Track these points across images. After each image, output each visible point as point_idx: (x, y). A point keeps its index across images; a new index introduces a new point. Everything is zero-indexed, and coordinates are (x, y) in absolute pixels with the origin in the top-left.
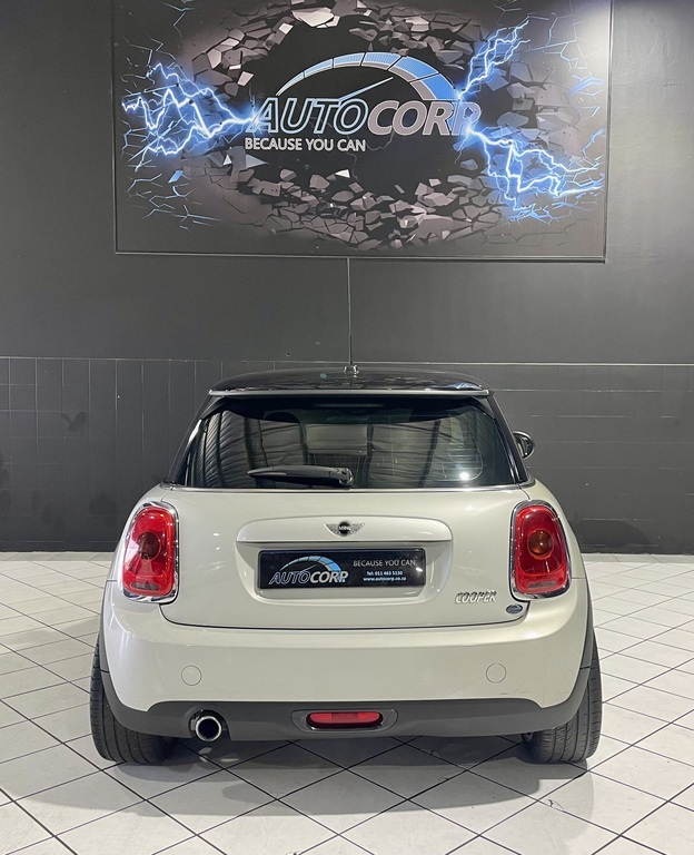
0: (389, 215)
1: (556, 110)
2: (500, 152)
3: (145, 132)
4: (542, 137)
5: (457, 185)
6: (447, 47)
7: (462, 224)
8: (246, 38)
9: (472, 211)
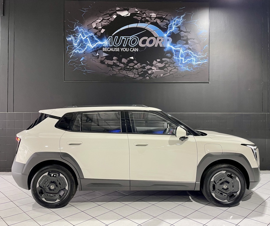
0: (145, 70)
1: (194, 39)
2: (177, 51)
3: (73, 46)
4: (190, 47)
5: (165, 61)
6: (162, 22)
7: (167, 72)
8: (103, 19)
9: (170, 68)
